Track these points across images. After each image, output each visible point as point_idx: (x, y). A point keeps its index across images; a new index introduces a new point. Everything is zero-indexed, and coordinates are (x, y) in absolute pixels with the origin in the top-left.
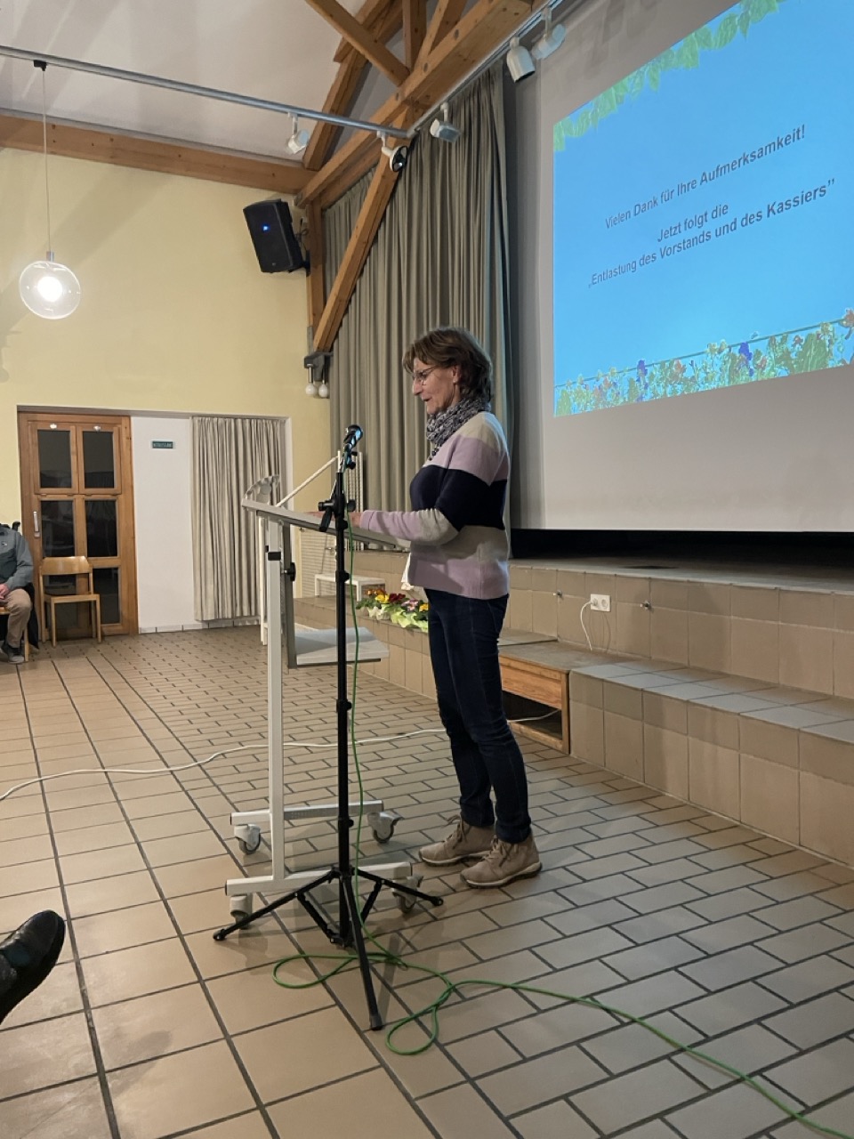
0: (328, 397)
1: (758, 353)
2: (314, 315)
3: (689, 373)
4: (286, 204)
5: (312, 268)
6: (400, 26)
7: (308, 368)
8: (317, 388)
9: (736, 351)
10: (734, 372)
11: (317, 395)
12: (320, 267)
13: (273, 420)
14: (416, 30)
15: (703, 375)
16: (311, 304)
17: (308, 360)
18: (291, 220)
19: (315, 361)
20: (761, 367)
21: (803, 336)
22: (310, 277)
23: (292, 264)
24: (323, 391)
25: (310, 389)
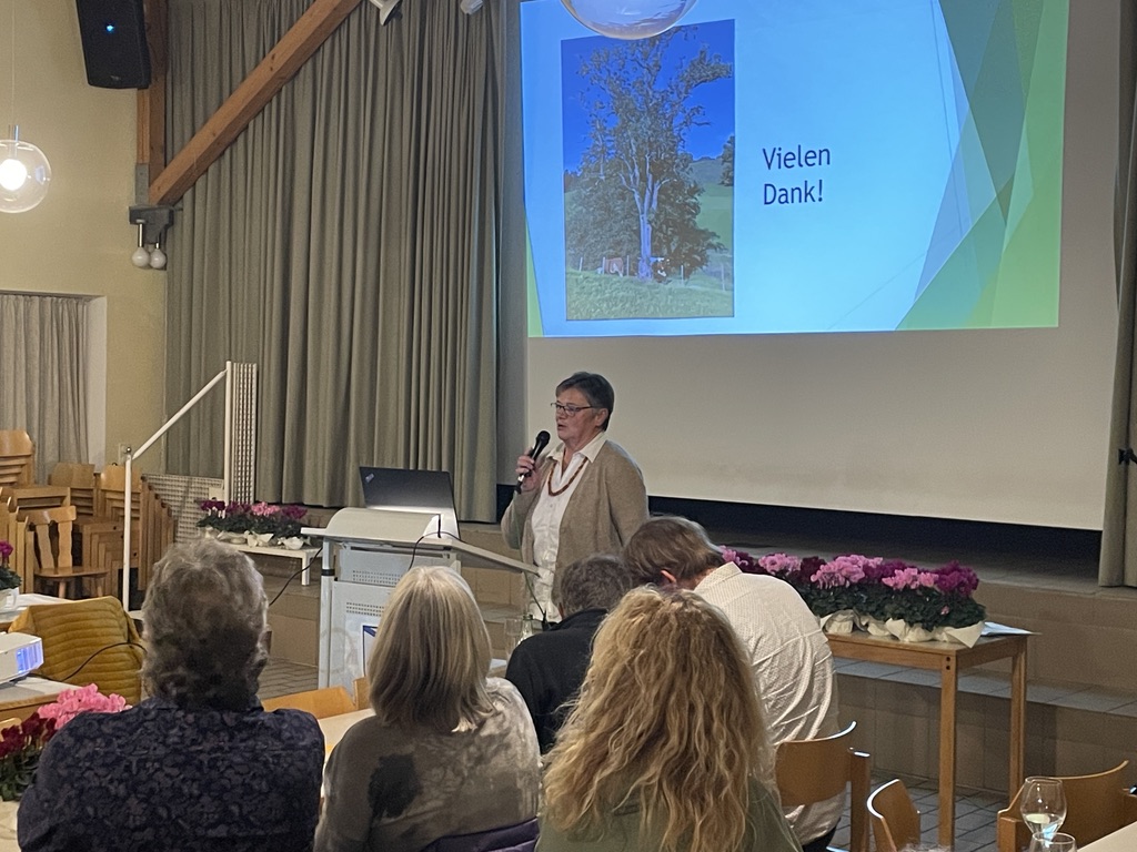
0: (164, 268)
7: (137, 224)
8: (150, 256)
11: (149, 266)
12: (162, 79)
13: (78, 297)
17: (134, 215)
19: (150, 214)
22: (145, 91)
24: (158, 260)
25: (140, 257)
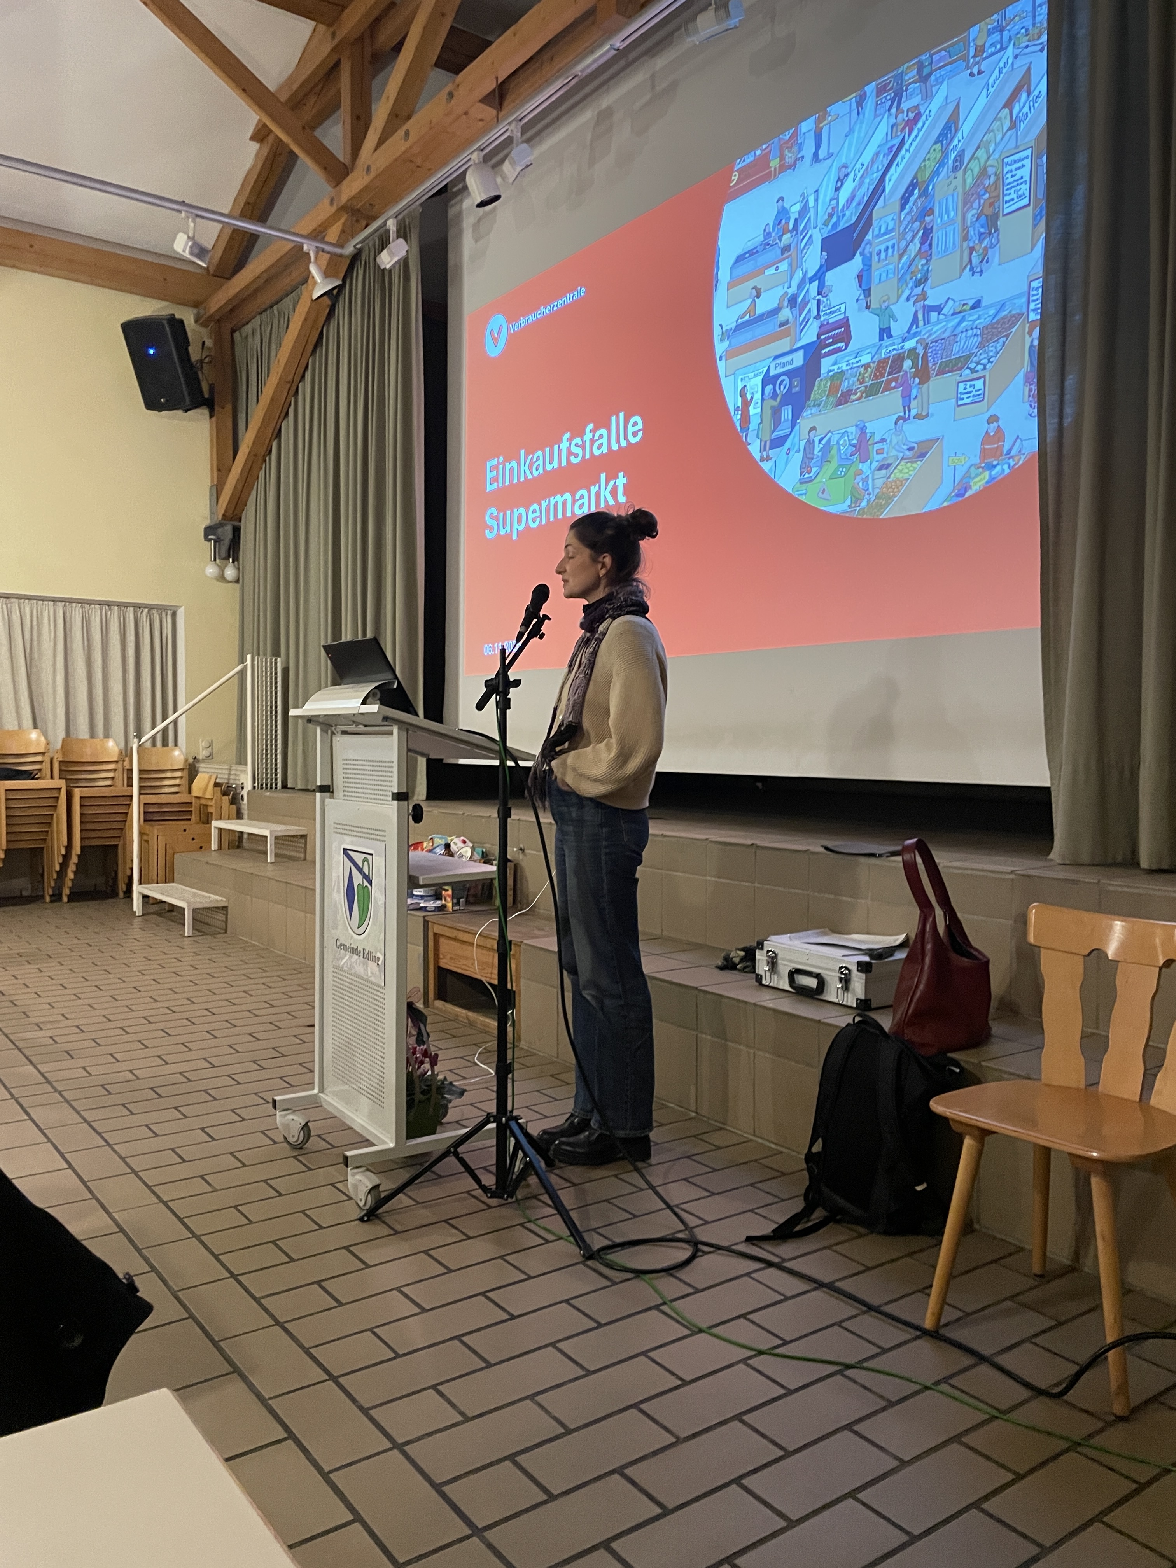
0: (237, 581)
2: (219, 470)
4: (181, 322)
5: (216, 408)
6: (338, 106)
7: (210, 540)
8: (222, 570)
11: (222, 578)
12: (229, 407)
13: (160, 609)
14: (358, 118)
16: (215, 456)
17: (209, 531)
18: (188, 343)
19: (220, 531)
22: (214, 419)
23: (188, 402)
24: (230, 572)
25: (211, 570)
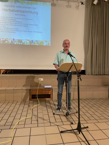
1: (34, 42)
3: (23, 42)
9: (31, 41)
10: (31, 43)
15: (26, 43)
20: (35, 43)
21: (40, 41)
